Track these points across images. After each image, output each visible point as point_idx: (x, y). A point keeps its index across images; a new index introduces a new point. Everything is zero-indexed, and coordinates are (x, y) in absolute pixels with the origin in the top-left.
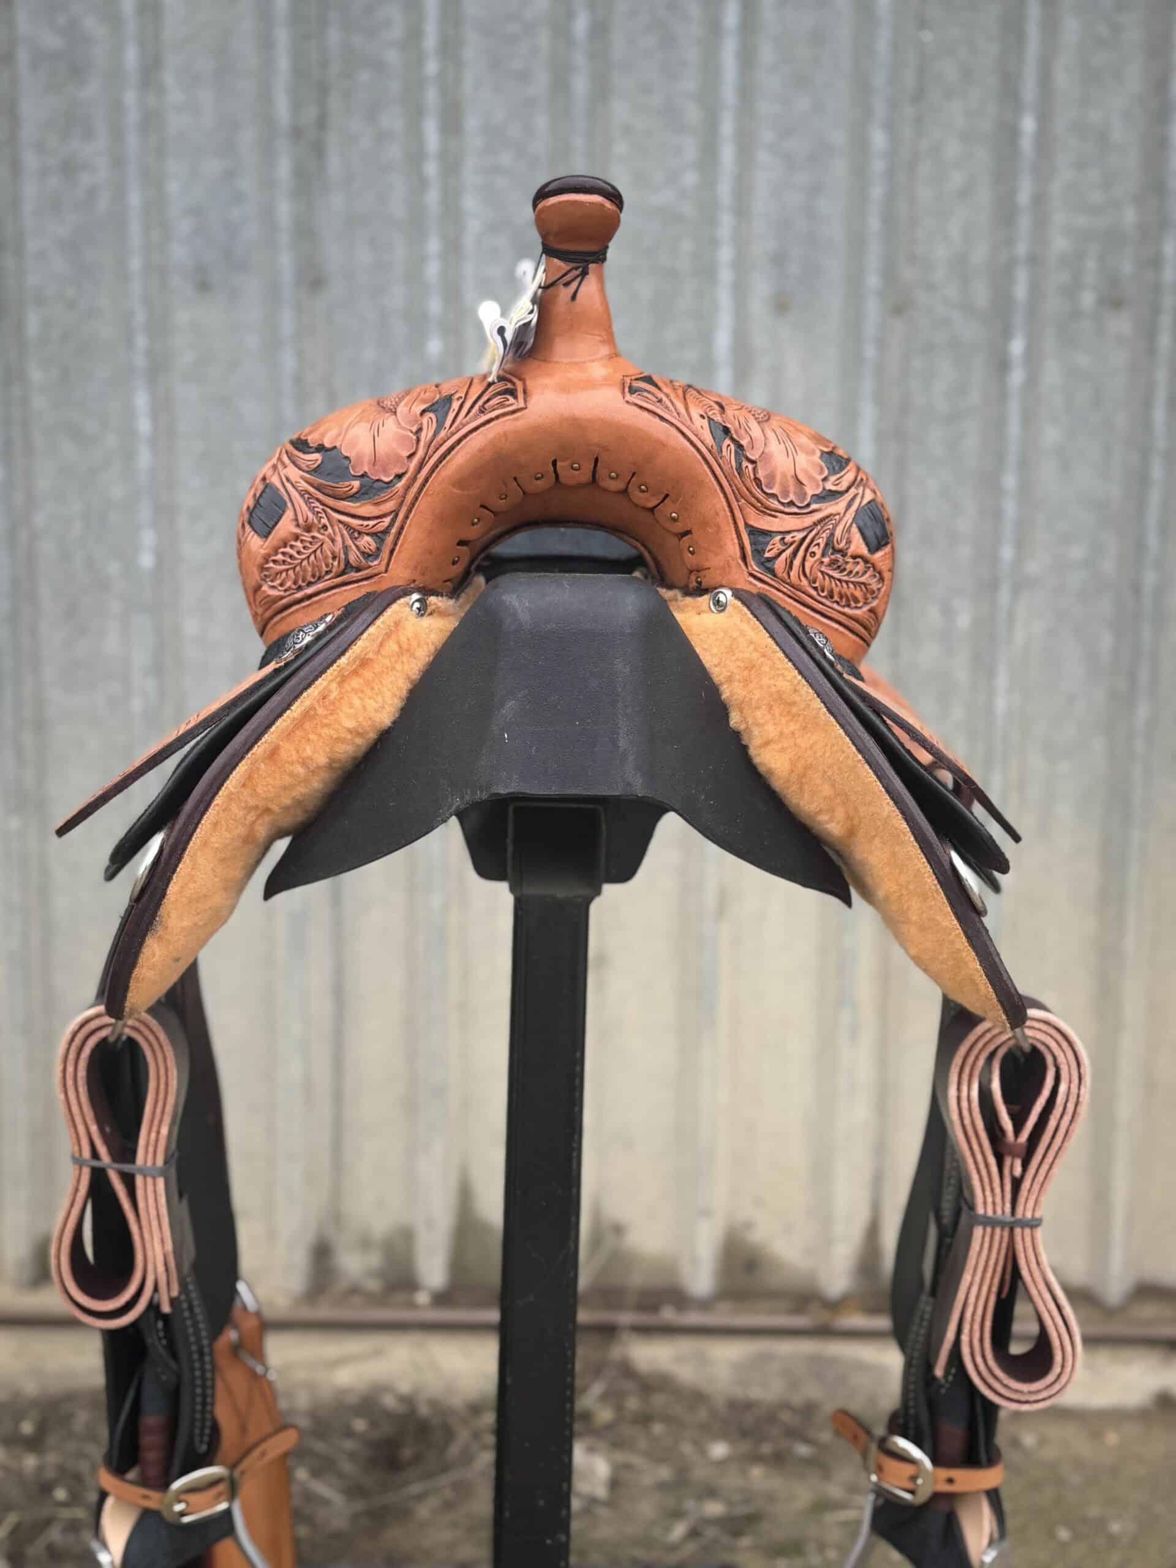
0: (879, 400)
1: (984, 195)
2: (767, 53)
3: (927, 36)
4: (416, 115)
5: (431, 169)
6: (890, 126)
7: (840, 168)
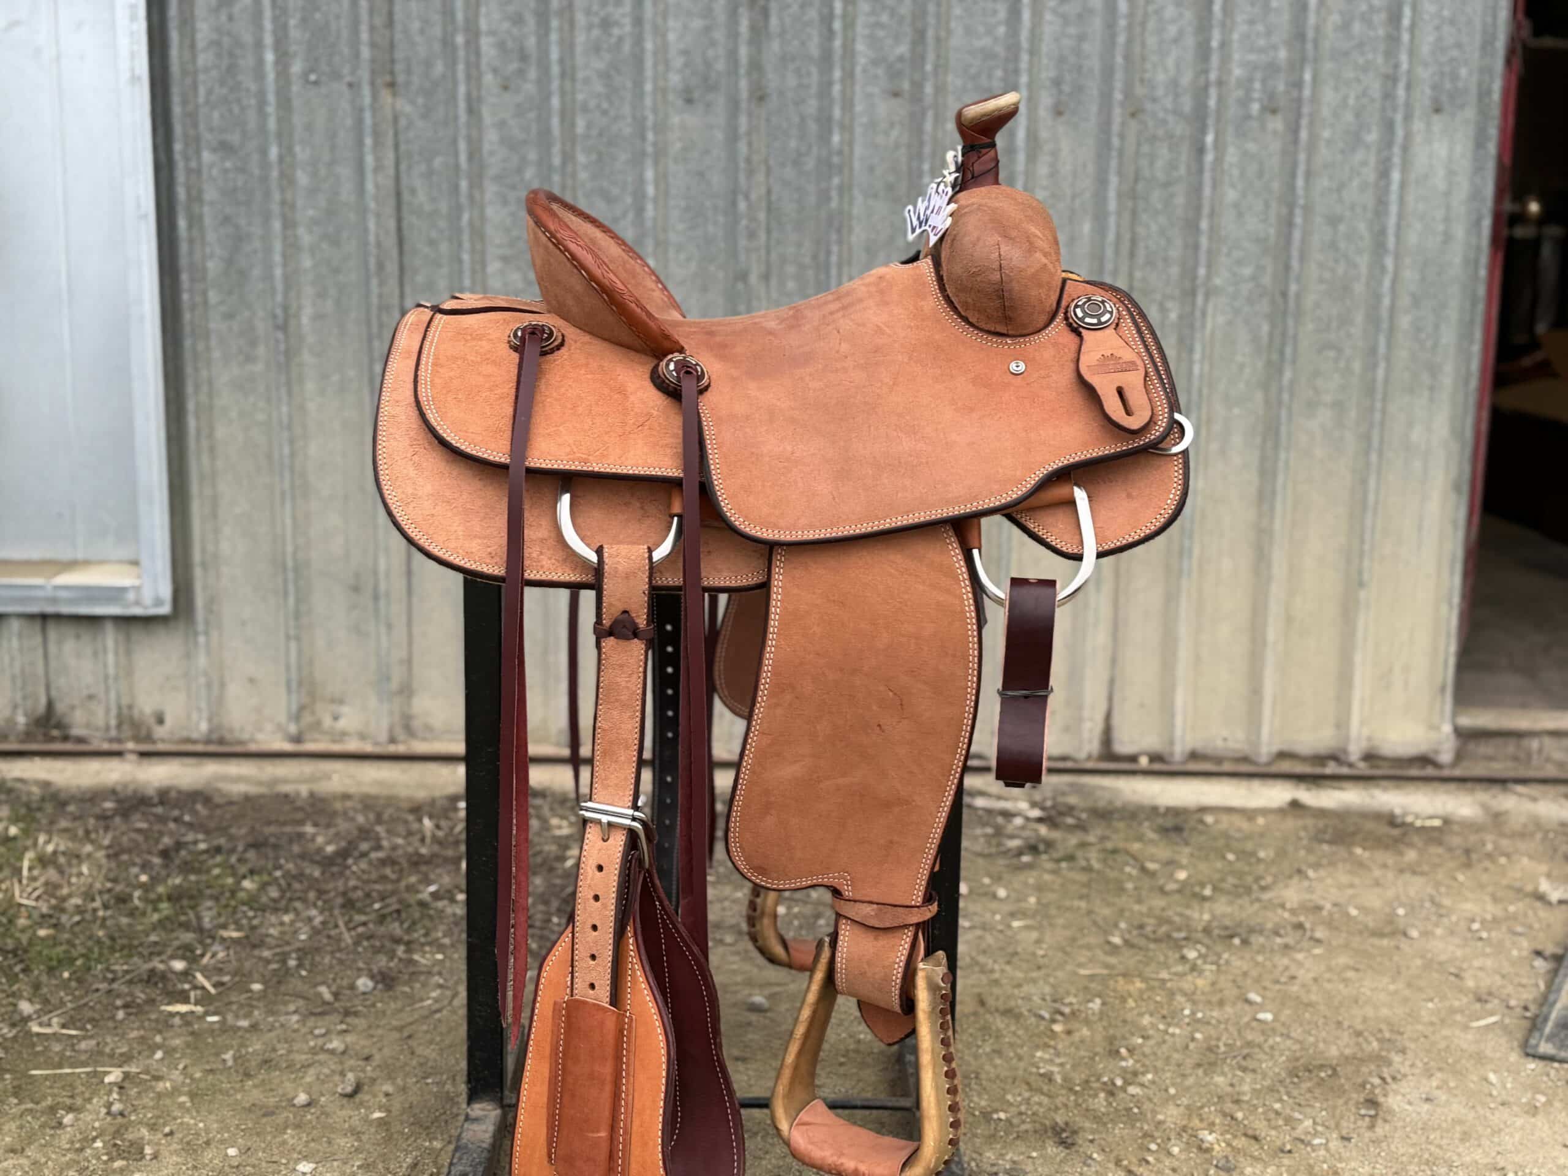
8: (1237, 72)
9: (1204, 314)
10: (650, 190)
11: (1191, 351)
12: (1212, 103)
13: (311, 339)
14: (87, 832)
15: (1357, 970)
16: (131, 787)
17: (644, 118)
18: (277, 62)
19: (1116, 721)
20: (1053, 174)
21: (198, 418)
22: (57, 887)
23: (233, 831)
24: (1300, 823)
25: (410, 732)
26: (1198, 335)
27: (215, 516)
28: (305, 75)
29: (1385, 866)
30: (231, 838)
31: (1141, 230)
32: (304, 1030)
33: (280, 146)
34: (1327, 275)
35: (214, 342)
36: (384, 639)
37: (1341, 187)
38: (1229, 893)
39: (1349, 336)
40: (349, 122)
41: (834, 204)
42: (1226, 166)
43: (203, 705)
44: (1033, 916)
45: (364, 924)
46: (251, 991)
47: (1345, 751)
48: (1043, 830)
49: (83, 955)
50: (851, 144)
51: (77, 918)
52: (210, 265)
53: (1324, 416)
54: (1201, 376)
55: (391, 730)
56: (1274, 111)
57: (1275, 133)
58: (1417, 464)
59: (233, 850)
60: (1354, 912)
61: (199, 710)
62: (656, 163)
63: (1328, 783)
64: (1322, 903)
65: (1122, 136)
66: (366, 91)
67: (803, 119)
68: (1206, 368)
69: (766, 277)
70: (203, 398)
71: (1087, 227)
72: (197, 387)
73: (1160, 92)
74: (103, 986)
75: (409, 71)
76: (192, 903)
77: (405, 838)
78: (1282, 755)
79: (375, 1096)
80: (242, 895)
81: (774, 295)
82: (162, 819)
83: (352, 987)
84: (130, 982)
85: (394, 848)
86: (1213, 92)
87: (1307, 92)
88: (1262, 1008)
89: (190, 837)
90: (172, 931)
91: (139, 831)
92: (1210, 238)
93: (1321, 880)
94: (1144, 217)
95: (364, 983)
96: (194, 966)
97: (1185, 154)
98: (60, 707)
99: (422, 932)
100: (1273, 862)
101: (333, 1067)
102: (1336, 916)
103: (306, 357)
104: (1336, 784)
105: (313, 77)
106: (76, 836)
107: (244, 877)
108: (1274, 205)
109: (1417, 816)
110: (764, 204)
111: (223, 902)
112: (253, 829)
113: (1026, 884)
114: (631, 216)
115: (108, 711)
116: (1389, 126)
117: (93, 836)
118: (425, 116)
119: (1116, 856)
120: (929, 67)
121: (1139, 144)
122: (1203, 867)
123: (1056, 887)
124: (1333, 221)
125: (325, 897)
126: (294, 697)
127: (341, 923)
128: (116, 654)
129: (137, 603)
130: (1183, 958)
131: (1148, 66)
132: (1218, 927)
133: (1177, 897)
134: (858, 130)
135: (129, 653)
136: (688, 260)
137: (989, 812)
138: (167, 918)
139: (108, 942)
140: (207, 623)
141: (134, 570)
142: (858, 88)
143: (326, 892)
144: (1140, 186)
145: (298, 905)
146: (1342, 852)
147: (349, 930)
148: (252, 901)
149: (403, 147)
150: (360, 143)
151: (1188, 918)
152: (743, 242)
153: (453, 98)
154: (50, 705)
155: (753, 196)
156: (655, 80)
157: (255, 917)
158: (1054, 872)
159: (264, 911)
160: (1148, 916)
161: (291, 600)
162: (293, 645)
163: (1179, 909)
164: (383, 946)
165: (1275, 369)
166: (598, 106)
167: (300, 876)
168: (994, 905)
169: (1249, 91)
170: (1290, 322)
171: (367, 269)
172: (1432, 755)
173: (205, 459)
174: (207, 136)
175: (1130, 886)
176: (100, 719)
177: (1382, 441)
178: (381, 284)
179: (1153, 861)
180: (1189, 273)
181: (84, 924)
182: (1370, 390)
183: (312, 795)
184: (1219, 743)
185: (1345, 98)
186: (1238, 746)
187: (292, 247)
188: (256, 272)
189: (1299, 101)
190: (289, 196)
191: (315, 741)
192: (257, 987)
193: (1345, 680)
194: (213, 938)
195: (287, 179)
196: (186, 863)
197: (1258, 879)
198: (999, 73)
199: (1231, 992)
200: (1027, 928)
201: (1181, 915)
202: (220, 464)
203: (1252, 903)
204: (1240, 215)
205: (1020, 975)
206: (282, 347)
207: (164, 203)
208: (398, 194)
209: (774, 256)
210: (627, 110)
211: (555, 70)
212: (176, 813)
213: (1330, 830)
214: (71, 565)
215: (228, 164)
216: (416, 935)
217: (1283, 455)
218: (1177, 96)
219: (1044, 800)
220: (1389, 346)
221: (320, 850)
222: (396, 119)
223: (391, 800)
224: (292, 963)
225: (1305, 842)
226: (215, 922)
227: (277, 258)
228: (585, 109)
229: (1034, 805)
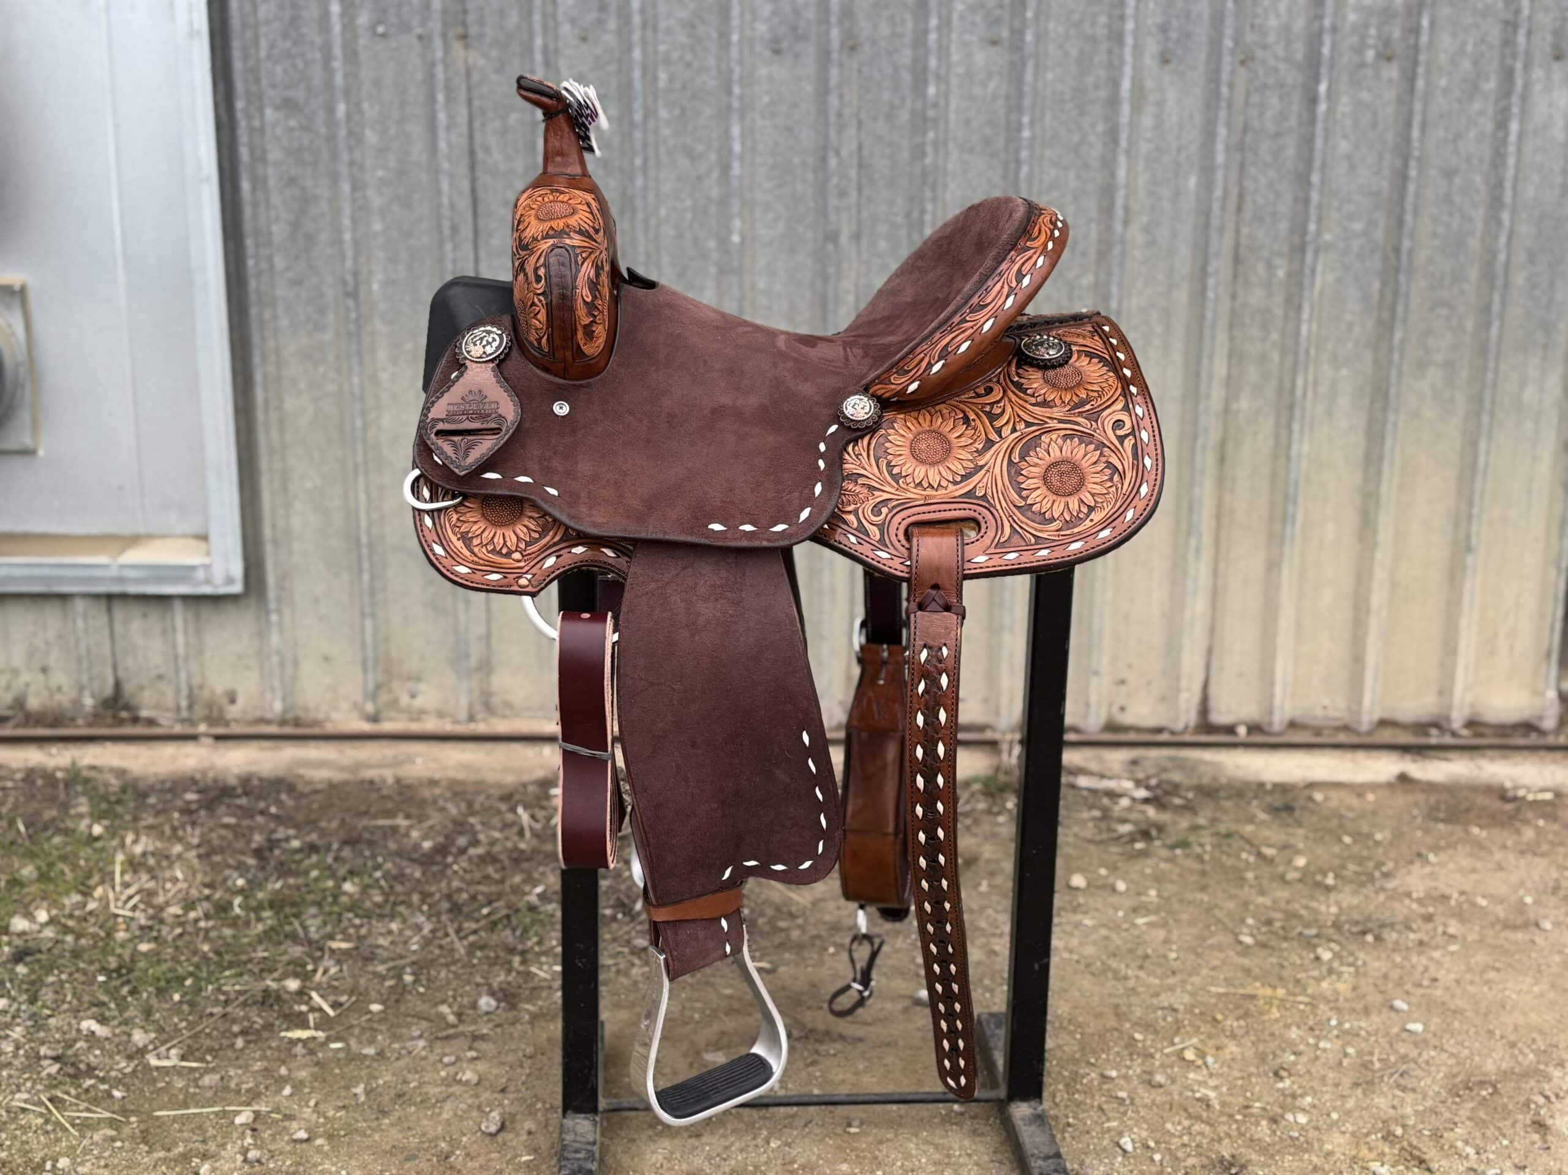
8: (1352, 17)
9: (1313, 271)
10: (737, 147)
11: (1299, 309)
12: (1326, 50)
13: (382, 306)
14: (174, 829)
15: (1498, 970)
16: (211, 774)
17: (731, 71)
18: (342, 15)
19: (1213, 690)
20: (1159, 125)
21: (266, 389)
22: (151, 894)
23: (323, 824)
24: (1411, 798)
25: (489, 708)
26: (1307, 294)
27: (285, 490)
28: (372, 29)
29: (1504, 847)
30: (323, 833)
31: (1248, 184)
32: (433, 1058)
33: (347, 103)
34: (1441, 230)
35: (280, 309)
36: (462, 617)
37: (1458, 137)
38: (1351, 882)
39: (1462, 292)
40: (419, 76)
41: (928, 161)
42: (1339, 116)
43: (277, 684)
44: (1157, 912)
45: (475, 932)
46: (370, 1012)
47: (1448, 719)
48: (1151, 812)
49: (191, 974)
50: (946, 96)
51: (178, 931)
52: (275, 228)
53: (1434, 375)
54: (1308, 338)
55: (471, 707)
56: (1389, 59)
57: (1390, 81)
58: (1529, 425)
59: (328, 848)
60: (1483, 902)
61: (273, 689)
62: (742, 117)
63: (1433, 753)
64: (1448, 891)
65: (1231, 86)
66: (438, 43)
67: (896, 69)
68: (1314, 327)
69: (857, 237)
70: (271, 369)
71: (1192, 182)
72: (264, 357)
73: (1271, 38)
74: (218, 1010)
75: (482, 23)
76: (295, 910)
77: (501, 830)
78: (1383, 723)
79: (518, 1135)
80: (344, 899)
81: (865, 256)
82: (249, 813)
83: (474, 1006)
84: (244, 1004)
85: (493, 843)
86: (1327, 39)
87: (1424, 39)
88: (1409, 1017)
89: (281, 833)
90: (280, 943)
91: (226, 826)
92: (1321, 193)
93: (1442, 865)
94: (1252, 170)
95: (486, 1002)
96: (308, 984)
97: (1296, 105)
98: (128, 688)
99: (535, 939)
100: (1391, 844)
101: (470, 1101)
102: (1465, 906)
103: (378, 325)
104: (1441, 754)
105: (381, 29)
106: (163, 832)
107: (344, 879)
108: (1388, 156)
109: (1529, 790)
110: (855, 161)
111: (327, 909)
112: (343, 821)
113: (1142, 873)
114: (715, 175)
115: (178, 691)
116: (1508, 75)
117: (180, 833)
118: (499, 70)
119: (1230, 841)
120: (1029, 14)
121: (1248, 94)
122: (1320, 851)
123: (1175, 877)
124: (1449, 174)
125: (429, 900)
126: (370, 676)
127: (451, 931)
128: (186, 632)
129: (208, 582)
130: (1318, 958)
131: (1259, 10)
132: (1346, 922)
133: (1300, 886)
134: (954, 81)
135: (198, 631)
136: (776, 220)
137: (1093, 791)
138: (272, 929)
139: (215, 958)
140: (279, 600)
141: (202, 545)
142: (954, 36)
143: (431, 895)
144: (1249, 139)
145: (401, 909)
146: (1458, 830)
147: (461, 939)
148: (354, 907)
149: (476, 103)
150: (431, 99)
151: (1316, 912)
152: (833, 201)
153: (529, 50)
154: (118, 685)
155: (844, 153)
156: (742, 29)
157: (361, 926)
158: (1171, 860)
159: (369, 917)
160: (1274, 910)
161: (366, 577)
162: (368, 623)
163: (1304, 901)
164: (497, 957)
165: (1386, 327)
166: (681, 58)
167: (400, 877)
168: (1114, 899)
169: (1363, 38)
170: (1402, 279)
171: (441, 232)
172: (1536, 722)
173: (274, 433)
174: (271, 93)
175: (1250, 875)
176: (169, 700)
177: (1493, 402)
178: (455, 248)
179: (1269, 846)
180: (1299, 228)
181: (187, 938)
182: (1482, 349)
183: (398, 781)
184: (1319, 712)
185: (1464, 44)
186: (1337, 714)
187: (361, 210)
188: (323, 237)
189: (1416, 47)
190: (357, 155)
191: (391, 719)
192: (376, 1007)
193: (1449, 648)
194: (321, 949)
195: (356, 137)
196: (282, 864)
197: (1379, 865)
198: (1103, 19)
199: (1375, 999)
200: (1151, 925)
201: (1307, 907)
202: (288, 437)
203: (1377, 892)
204: (1352, 168)
205: (1154, 981)
206: (353, 315)
207: (226, 165)
208: (472, 153)
209: (865, 214)
210: (712, 62)
211: (637, 19)
212: (262, 805)
213: (1443, 807)
214: (134, 540)
215: (293, 123)
216: (529, 944)
217: (1391, 417)
218: (1288, 43)
219: (1148, 778)
220: (1503, 303)
221: (417, 847)
222: (468, 74)
223: (480, 786)
224: (408, 978)
225: (1419, 820)
226: (322, 932)
227: (347, 222)
228: (667, 61)
229: (1138, 783)
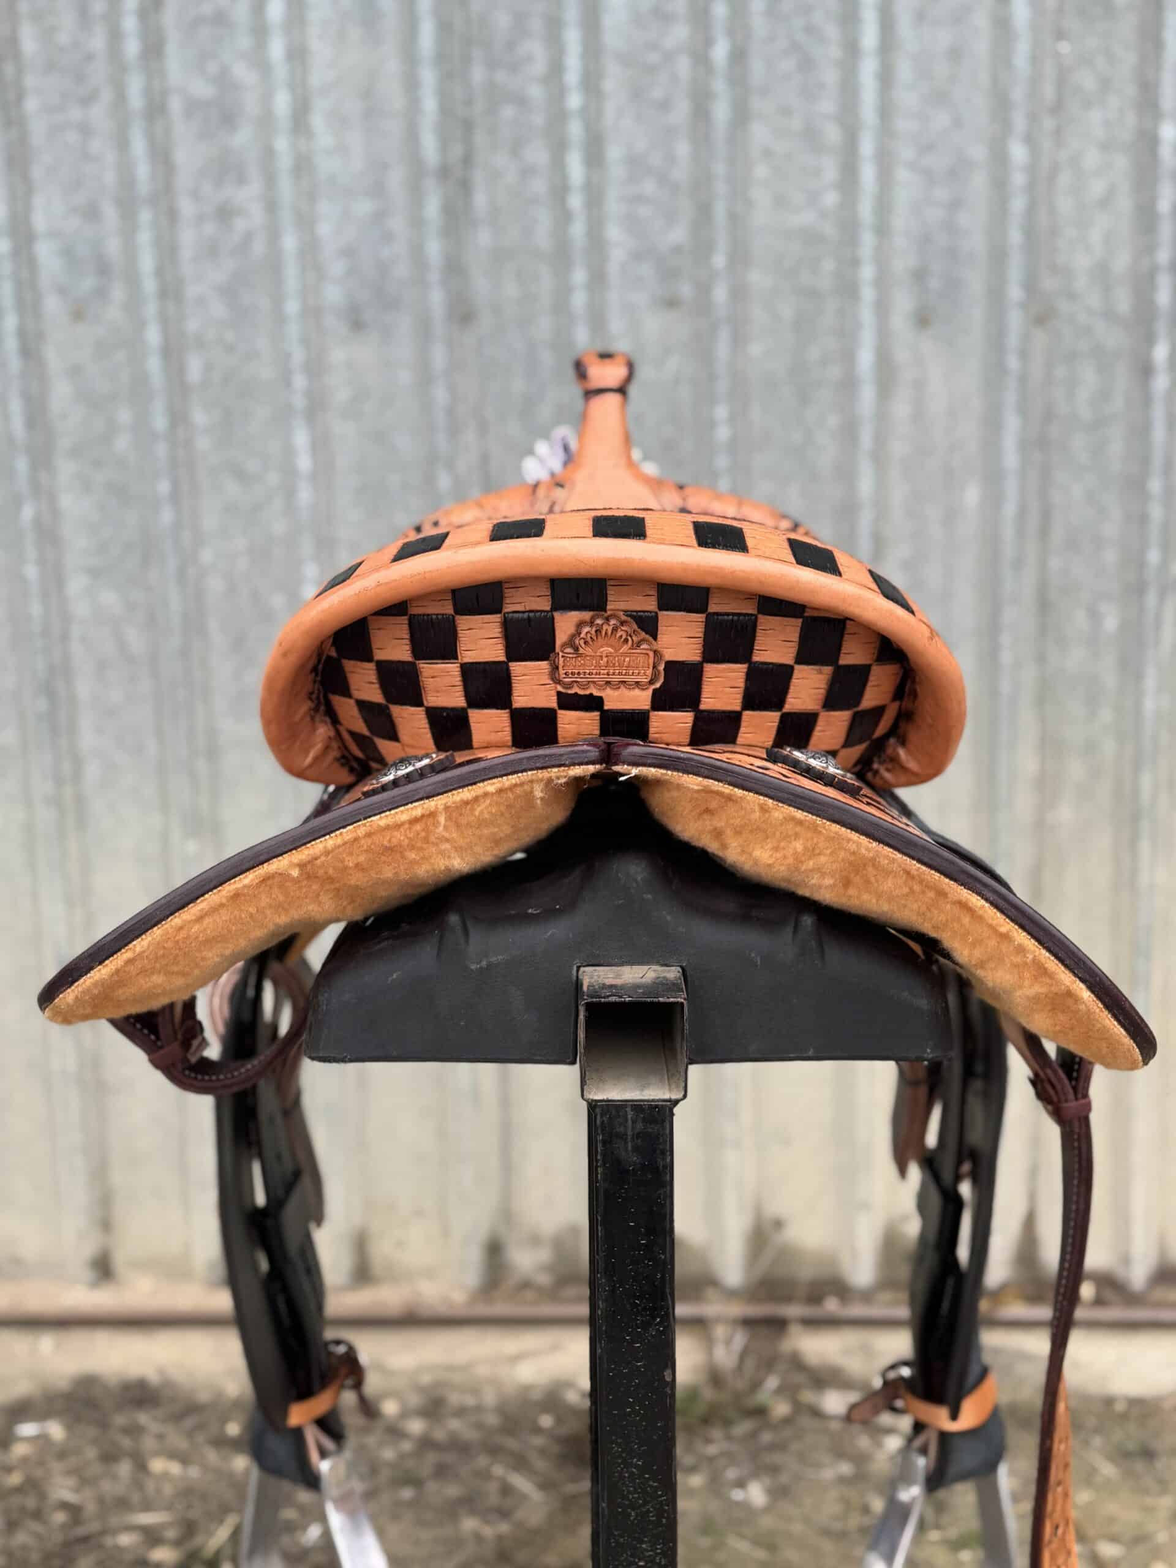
0: (1023, 410)
1: (1125, 203)
2: (904, 70)
3: (1064, 48)
4: (559, 148)
5: (576, 202)
6: (1030, 140)
7: (979, 182)
